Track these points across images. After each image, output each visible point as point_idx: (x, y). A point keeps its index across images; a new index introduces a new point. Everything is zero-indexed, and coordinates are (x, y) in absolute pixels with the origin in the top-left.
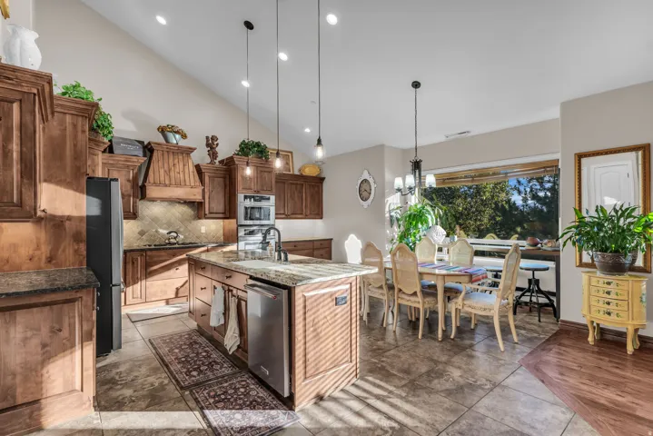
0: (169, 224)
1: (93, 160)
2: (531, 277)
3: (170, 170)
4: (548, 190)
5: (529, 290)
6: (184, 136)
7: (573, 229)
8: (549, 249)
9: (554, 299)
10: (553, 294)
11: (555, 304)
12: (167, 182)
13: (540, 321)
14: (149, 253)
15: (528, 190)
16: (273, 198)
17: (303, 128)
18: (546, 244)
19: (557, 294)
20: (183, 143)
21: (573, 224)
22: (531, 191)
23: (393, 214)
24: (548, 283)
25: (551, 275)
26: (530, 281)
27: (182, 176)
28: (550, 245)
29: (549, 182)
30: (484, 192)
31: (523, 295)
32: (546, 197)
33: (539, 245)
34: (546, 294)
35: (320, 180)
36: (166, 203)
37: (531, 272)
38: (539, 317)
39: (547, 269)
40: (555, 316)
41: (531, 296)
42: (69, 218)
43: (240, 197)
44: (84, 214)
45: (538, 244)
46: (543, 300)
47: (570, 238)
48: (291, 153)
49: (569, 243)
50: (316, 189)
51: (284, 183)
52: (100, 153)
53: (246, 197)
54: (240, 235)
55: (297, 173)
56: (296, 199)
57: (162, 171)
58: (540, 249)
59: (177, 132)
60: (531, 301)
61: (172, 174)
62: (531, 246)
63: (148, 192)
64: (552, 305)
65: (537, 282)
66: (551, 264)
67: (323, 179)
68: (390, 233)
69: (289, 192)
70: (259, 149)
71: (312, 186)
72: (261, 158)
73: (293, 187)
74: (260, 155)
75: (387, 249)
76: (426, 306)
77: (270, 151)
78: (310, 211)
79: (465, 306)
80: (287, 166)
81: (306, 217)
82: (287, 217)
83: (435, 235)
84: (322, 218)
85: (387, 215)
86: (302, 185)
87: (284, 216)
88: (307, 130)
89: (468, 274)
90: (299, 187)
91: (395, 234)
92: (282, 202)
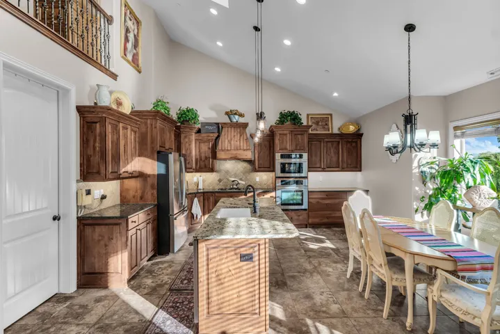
0: (236, 175)
1: (189, 139)
3: (231, 140)
6: (241, 115)
12: (229, 148)
14: (216, 194)
16: (305, 156)
17: (332, 93)
20: (241, 120)
27: (238, 143)
35: (358, 136)
36: (234, 161)
42: (149, 176)
43: (278, 156)
44: (156, 173)
48: (331, 115)
50: (354, 145)
51: (320, 141)
52: (194, 134)
53: (282, 156)
54: (277, 185)
55: (336, 131)
56: (332, 154)
57: (226, 141)
59: (235, 114)
61: (232, 142)
63: (218, 155)
67: (362, 135)
68: (421, 190)
69: (325, 148)
70: (292, 117)
71: (350, 142)
72: (294, 124)
73: (329, 144)
74: (293, 122)
75: (415, 207)
76: (395, 283)
77: (310, 116)
78: (347, 165)
79: (441, 299)
80: (326, 127)
81: (343, 170)
82: (324, 170)
83: (477, 197)
84: (361, 171)
85: (416, 171)
86: (339, 142)
87: (320, 169)
88: (335, 94)
89: (451, 259)
90: (335, 144)
91: (428, 191)
92: (319, 158)
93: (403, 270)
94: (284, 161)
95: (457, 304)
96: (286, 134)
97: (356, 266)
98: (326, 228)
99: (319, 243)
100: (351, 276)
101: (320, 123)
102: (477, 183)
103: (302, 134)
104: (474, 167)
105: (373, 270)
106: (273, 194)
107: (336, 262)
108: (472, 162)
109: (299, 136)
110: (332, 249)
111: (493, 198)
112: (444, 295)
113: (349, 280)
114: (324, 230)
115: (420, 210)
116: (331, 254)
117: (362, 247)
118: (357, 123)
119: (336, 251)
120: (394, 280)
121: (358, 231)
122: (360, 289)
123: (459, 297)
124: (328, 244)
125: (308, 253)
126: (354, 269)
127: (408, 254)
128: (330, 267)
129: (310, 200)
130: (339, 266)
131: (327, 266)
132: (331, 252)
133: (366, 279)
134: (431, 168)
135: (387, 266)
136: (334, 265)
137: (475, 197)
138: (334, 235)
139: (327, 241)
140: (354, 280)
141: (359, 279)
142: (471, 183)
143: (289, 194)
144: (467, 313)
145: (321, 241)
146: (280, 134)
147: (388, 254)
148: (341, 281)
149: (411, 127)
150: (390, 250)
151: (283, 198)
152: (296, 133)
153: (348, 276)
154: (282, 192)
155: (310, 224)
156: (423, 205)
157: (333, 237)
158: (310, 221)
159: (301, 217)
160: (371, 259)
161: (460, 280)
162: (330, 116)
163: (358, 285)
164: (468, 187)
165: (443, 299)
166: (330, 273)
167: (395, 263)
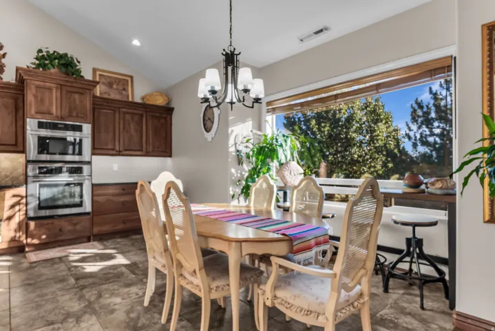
2: (410, 236)
4: (437, 135)
5: (409, 254)
7: (480, 155)
8: (438, 192)
9: (445, 269)
10: (444, 261)
11: (447, 278)
13: (422, 308)
15: (418, 136)
17: (130, 39)
18: (433, 184)
19: (450, 262)
21: (480, 145)
22: (421, 137)
23: (241, 148)
24: (436, 245)
25: (441, 232)
26: (409, 241)
28: (439, 185)
29: (438, 127)
30: (377, 140)
31: (400, 260)
32: (435, 143)
33: (423, 187)
34: (433, 261)
35: (168, 111)
37: (411, 228)
38: (422, 297)
39: (435, 224)
40: (447, 297)
41: (411, 262)
43: (31, 125)
45: (421, 183)
46: (427, 270)
47: (477, 170)
48: (132, 77)
49: (475, 179)
50: (163, 121)
51: (115, 111)
53: (41, 125)
54: (30, 174)
55: (138, 99)
56: (133, 132)
58: (423, 192)
60: (411, 270)
62: (411, 187)
64: (442, 280)
65: (419, 243)
66: (442, 215)
67: (172, 109)
68: (237, 171)
69: (122, 122)
70: (63, 62)
71: (156, 117)
72: (68, 74)
73: (128, 117)
74: (64, 70)
75: (232, 193)
76: (214, 295)
77: (98, 73)
78: (154, 147)
79: (276, 301)
80: (124, 92)
81: (147, 154)
82: (119, 154)
83: (289, 174)
84: (170, 156)
85: (232, 149)
86: (142, 115)
87: (114, 152)
88: (136, 42)
89: (287, 238)
90: (136, 118)
91: (243, 173)
92: (111, 135)
93: (225, 271)
94: (44, 133)
95: (297, 302)
96: (50, 89)
97: (160, 282)
98: (121, 237)
99: (105, 260)
100: (152, 301)
101: (115, 86)
102: (288, 160)
103: (82, 94)
104: (286, 141)
105: (183, 283)
106: (21, 191)
107: (128, 285)
108: (284, 136)
109: (77, 96)
110: (126, 266)
111: (301, 174)
112: (280, 293)
113: (147, 310)
114: (119, 240)
115: (236, 196)
116: (122, 274)
117: (166, 250)
118: (166, 94)
119: (132, 267)
120: (213, 291)
121: (161, 224)
122: (163, 320)
123: (297, 292)
124: (121, 260)
125: (82, 282)
126: (157, 288)
127: (234, 244)
128: (118, 295)
129: (95, 198)
130: (134, 289)
131: (112, 294)
132: (124, 269)
133: (173, 299)
134: (247, 147)
135: (203, 271)
136: (126, 290)
137: (286, 173)
138: (133, 245)
139: (119, 256)
140: (155, 306)
141: (163, 302)
142: (283, 161)
143: (55, 190)
144: (309, 312)
145: (110, 257)
146: (38, 87)
147: (206, 252)
148: (132, 315)
149: (233, 70)
150: (207, 243)
151: (42, 197)
152: (69, 89)
153: (146, 303)
154: (41, 186)
155: (94, 236)
156: (238, 190)
157: (132, 248)
158: (96, 230)
159: (78, 227)
160: (180, 265)
161: (301, 266)
162: (129, 79)
163: (161, 314)
164: (281, 165)
165: (279, 300)
166: (117, 307)
167: (214, 263)
